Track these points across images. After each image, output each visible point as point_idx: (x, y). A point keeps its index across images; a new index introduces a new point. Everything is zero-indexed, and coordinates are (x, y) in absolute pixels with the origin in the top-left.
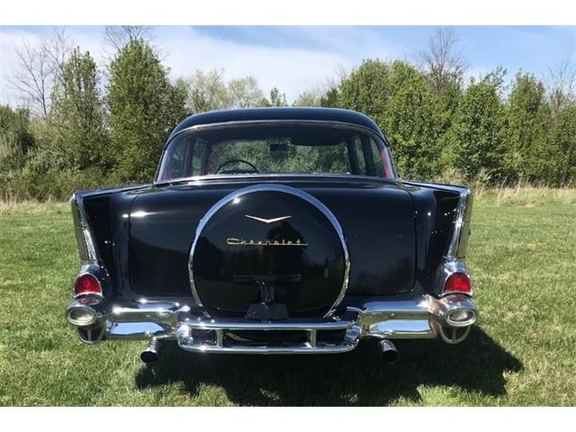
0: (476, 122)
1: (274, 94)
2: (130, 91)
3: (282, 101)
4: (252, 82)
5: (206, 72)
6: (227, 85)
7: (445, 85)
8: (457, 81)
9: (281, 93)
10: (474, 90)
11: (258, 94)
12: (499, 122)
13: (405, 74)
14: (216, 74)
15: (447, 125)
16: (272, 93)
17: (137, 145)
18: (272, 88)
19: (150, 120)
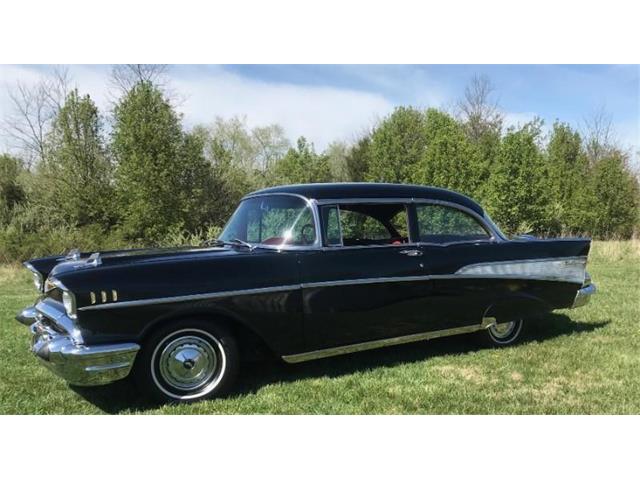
0: (515, 172)
1: (301, 143)
2: (137, 139)
3: (310, 151)
4: (278, 130)
5: (227, 119)
6: (250, 134)
7: (483, 135)
8: (497, 130)
9: (308, 142)
10: (511, 139)
11: (285, 143)
12: (538, 171)
13: (439, 121)
14: (237, 120)
15: (485, 176)
16: (299, 141)
17: (144, 198)
18: (298, 137)
19: (159, 171)
